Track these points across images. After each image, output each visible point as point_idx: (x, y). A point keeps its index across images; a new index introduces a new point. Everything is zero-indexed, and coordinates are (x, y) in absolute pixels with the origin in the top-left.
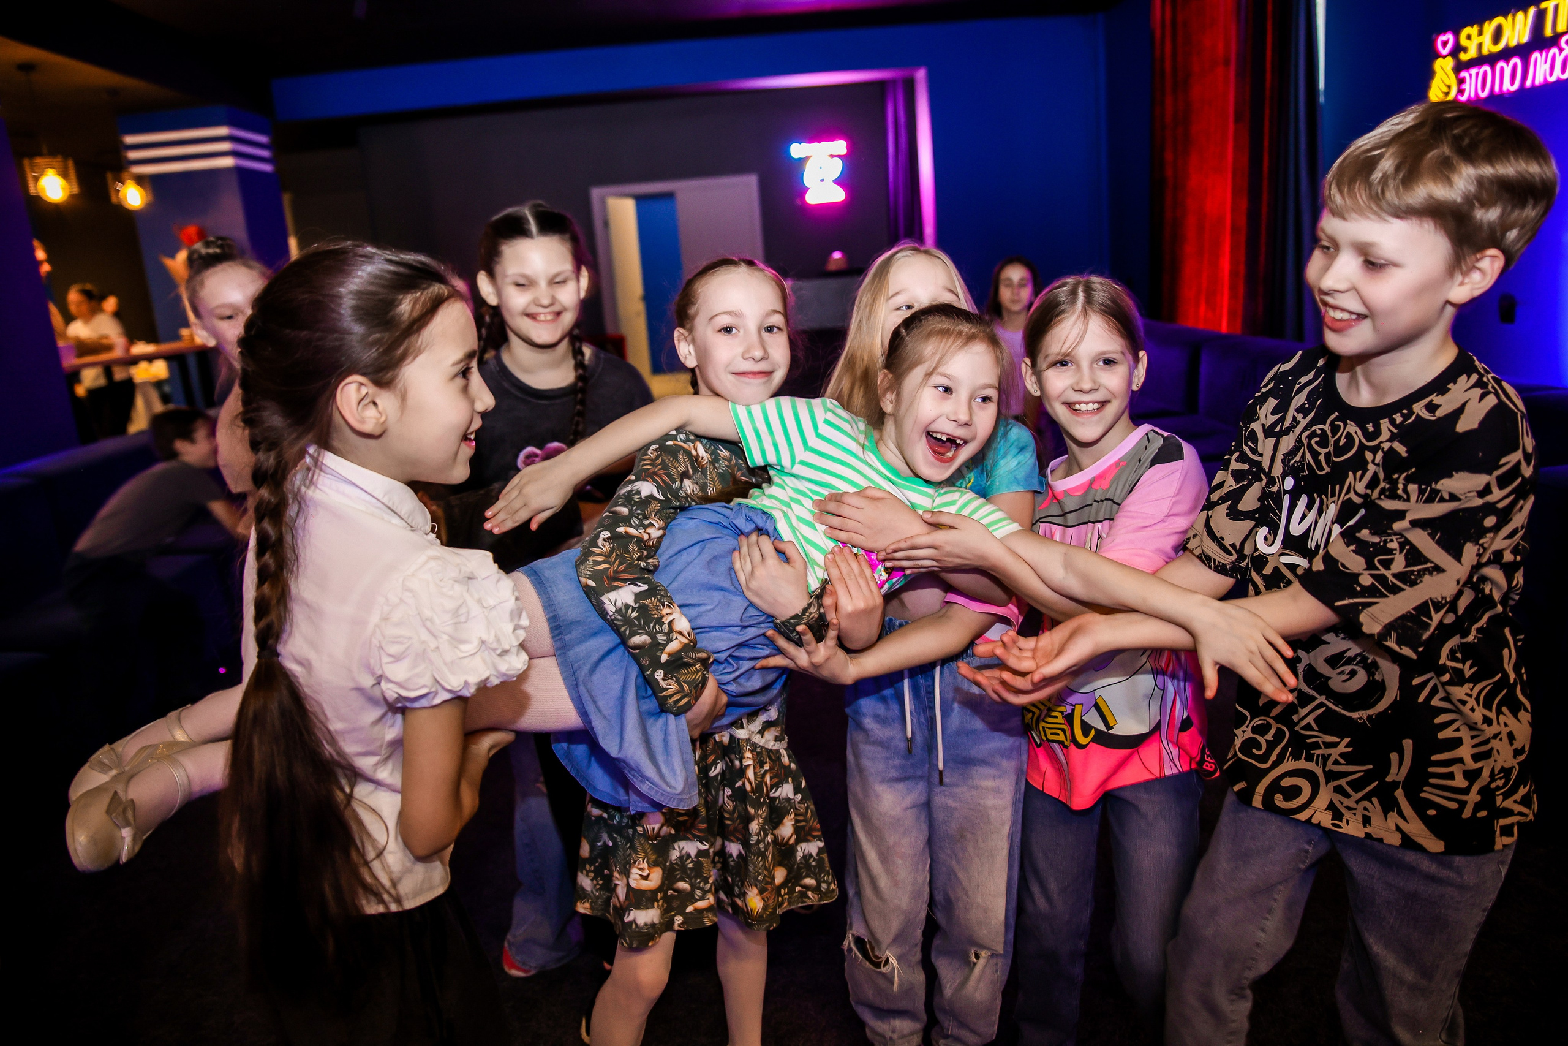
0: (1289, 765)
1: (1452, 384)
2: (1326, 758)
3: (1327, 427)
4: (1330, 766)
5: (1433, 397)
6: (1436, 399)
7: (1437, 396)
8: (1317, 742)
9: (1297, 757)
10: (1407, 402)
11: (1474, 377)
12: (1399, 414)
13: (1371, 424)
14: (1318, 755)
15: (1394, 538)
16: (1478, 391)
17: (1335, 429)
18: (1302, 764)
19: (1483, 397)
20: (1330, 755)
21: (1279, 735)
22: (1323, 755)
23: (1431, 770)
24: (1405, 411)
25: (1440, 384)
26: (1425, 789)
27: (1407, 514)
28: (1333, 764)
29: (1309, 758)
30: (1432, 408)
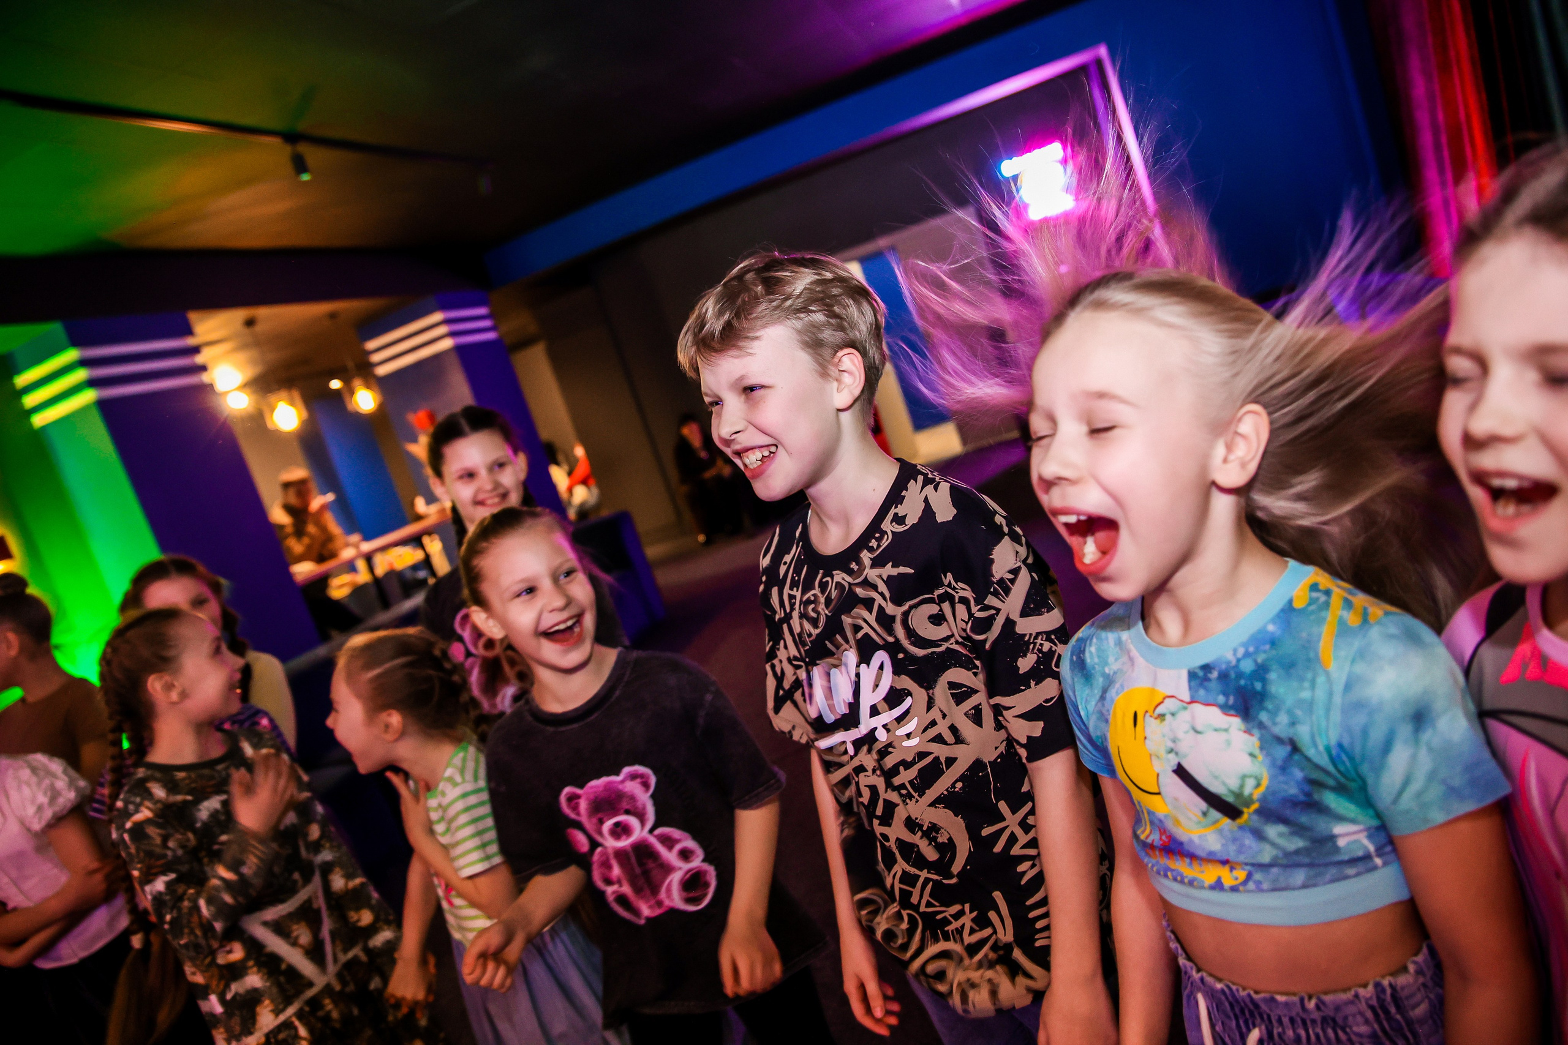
0: (932, 950)
1: (904, 492)
2: (960, 931)
3: (817, 591)
4: (969, 939)
5: (893, 511)
6: (900, 510)
7: (896, 507)
8: (945, 917)
9: (936, 940)
10: (874, 528)
11: (920, 478)
12: (873, 541)
13: (854, 563)
14: (952, 931)
15: (1039, 641)
16: (930, 488)
17: (823, 586)
18: (942, 946)
19: (936, 488)
20: (963, 926)
21: (912, 921)
22: (957, 929)
23: (1032, 915)
24: (877, 535)
25: (895, 496)
26: (1036, 937)
27: (1011, 617)
28: (970, 934)
29: (946, 938)
30: (899, 520)
